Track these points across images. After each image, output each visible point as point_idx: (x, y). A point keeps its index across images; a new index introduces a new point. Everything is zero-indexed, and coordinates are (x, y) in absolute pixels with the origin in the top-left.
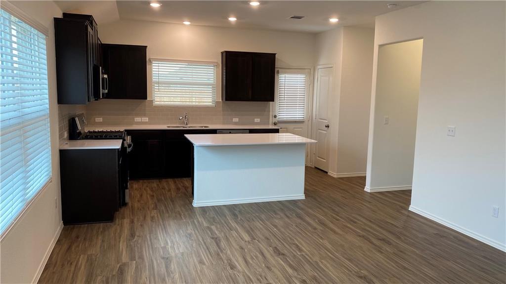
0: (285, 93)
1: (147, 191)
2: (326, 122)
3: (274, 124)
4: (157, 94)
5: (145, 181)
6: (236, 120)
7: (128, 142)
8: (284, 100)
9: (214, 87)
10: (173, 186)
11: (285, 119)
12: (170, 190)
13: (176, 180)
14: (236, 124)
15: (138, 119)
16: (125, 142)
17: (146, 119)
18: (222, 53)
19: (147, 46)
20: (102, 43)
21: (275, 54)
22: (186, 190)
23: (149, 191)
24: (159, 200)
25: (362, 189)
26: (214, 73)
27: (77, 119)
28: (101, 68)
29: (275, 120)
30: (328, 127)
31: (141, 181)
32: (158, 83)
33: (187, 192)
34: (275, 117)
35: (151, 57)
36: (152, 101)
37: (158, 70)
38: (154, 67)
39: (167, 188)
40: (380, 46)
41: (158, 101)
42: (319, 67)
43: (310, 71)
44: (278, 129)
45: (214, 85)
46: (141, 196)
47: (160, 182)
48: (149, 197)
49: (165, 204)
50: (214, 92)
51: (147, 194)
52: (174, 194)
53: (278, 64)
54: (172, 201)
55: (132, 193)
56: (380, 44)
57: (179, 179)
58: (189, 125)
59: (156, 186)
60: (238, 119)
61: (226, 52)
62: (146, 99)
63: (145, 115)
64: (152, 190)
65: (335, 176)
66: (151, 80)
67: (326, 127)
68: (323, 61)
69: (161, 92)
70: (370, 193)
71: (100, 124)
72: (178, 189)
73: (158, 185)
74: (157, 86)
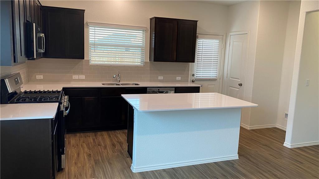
0: (202, 55)
1: (84, 149)
2: (239, 81)
3: (192, 81)
4: (93, 54)
5: (82, 134)
6: (161, 78)
7: (65, 104)
8: (202, 61)
9: (143, 49)
10: (108, 142)
11: (201, 77)
12: (105, 147)
13: (110, 132)
14: (161, 81)
15: (75, 77)
16: (62, 106)
17: (83, 77)
18: (151, 19)
19: (85, 10)
20: (42, 5)
21: (197, 21)
22: (121, 146)
23: (86, 149)
24: (96, 162)
25: (282, 144)
26: (144, 36)
27: (7, 81)
28: (34, 24)
29: (193, 78)
30: (241, 85)
31: (78, 135)
32: (94, 44)
33: (123, 149)
34: (193, 75)
35: (88, 21)
36: (88, 61)
37: (94, 33)
38: (90, 30)
39: (103, 145)
40: (308, 13)
41: (94, 61)
42: (231, 34)
43: (223, 36)
44: (199, 87)
45: (143, 47)
46: (78, 155)
47: (95, 136)
48: (86, 157)
49: (103, 168)
50: (143, 54)
51: (84, 152)
52: (110, 152)
53: (198, 31)
54: (110, 164)
55: (70, 152)
56: (306, 11)
57: (113, 132)
58: (121, 83)
59: (92, 141)
60: (162, 77)
61: (156, 18)
62: (84, 59)
63: (82, 73)
64: (89, 148)
65: (249, 129)
66: (88, 41)
67: (239, 85)
68: (236, 29)
69: (96, 52)
70: (291, 149)
71: (40, 81)
72: (114, 145)
73: (94, 140)
74: (93, 48)
